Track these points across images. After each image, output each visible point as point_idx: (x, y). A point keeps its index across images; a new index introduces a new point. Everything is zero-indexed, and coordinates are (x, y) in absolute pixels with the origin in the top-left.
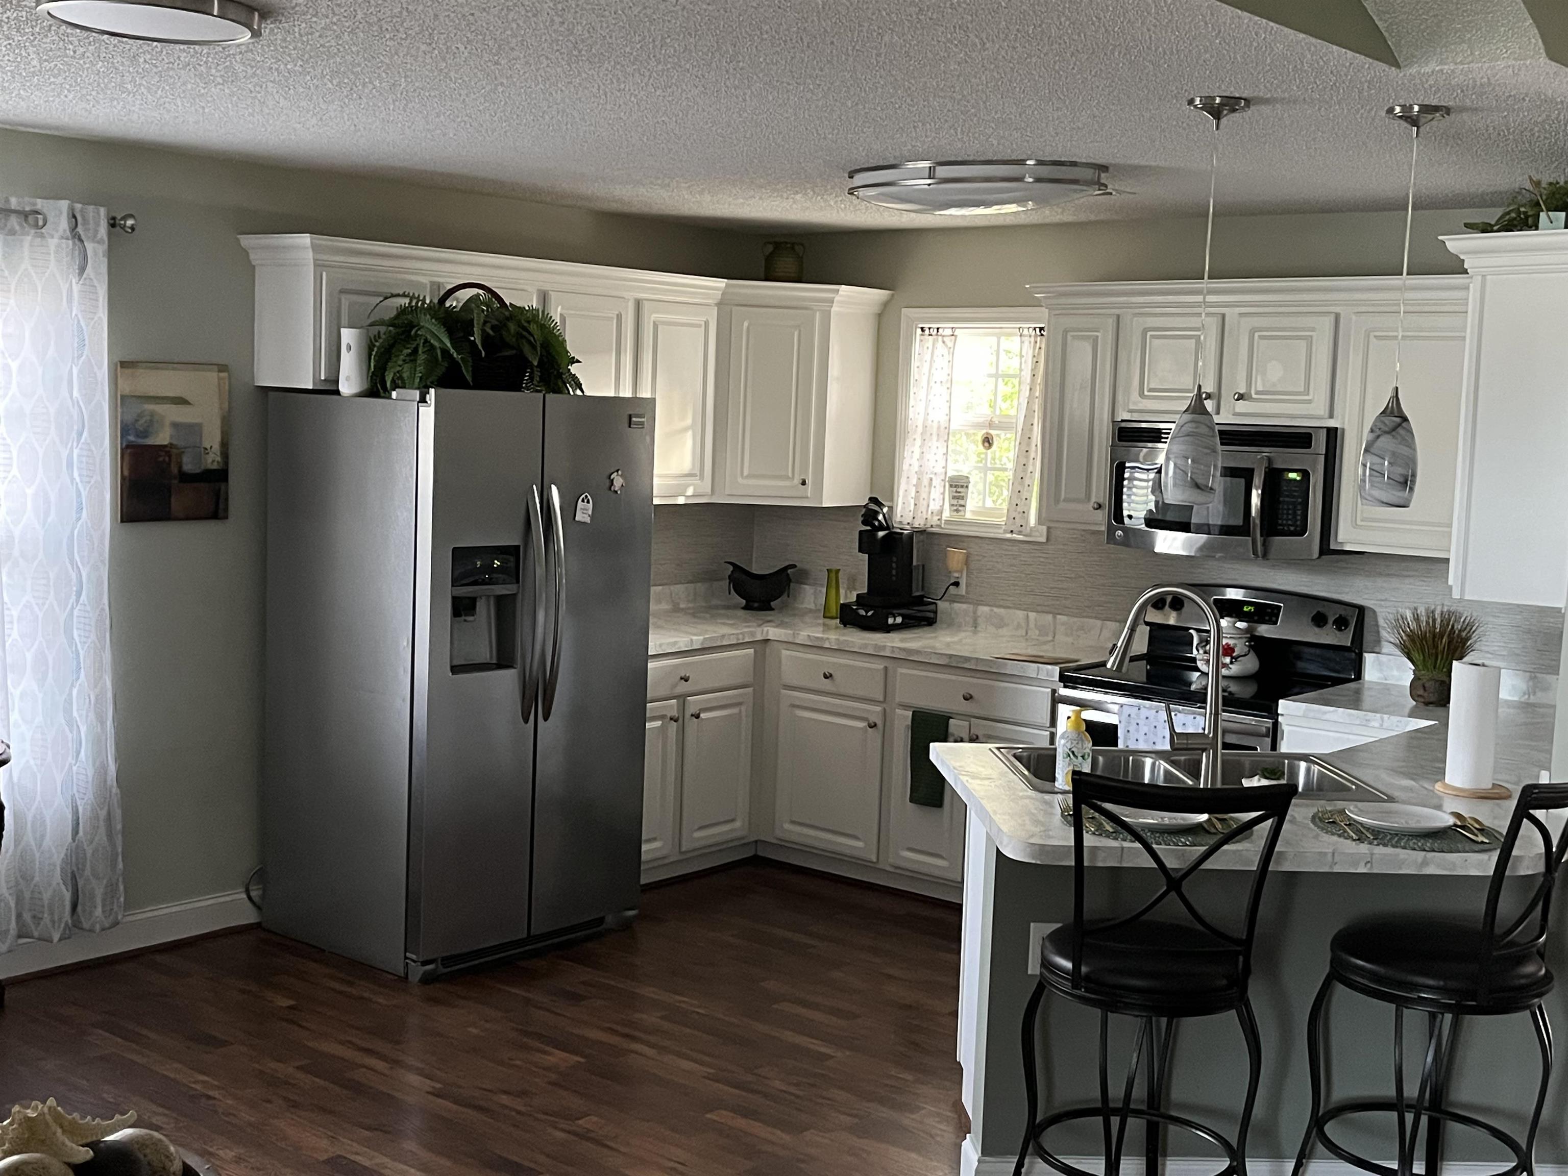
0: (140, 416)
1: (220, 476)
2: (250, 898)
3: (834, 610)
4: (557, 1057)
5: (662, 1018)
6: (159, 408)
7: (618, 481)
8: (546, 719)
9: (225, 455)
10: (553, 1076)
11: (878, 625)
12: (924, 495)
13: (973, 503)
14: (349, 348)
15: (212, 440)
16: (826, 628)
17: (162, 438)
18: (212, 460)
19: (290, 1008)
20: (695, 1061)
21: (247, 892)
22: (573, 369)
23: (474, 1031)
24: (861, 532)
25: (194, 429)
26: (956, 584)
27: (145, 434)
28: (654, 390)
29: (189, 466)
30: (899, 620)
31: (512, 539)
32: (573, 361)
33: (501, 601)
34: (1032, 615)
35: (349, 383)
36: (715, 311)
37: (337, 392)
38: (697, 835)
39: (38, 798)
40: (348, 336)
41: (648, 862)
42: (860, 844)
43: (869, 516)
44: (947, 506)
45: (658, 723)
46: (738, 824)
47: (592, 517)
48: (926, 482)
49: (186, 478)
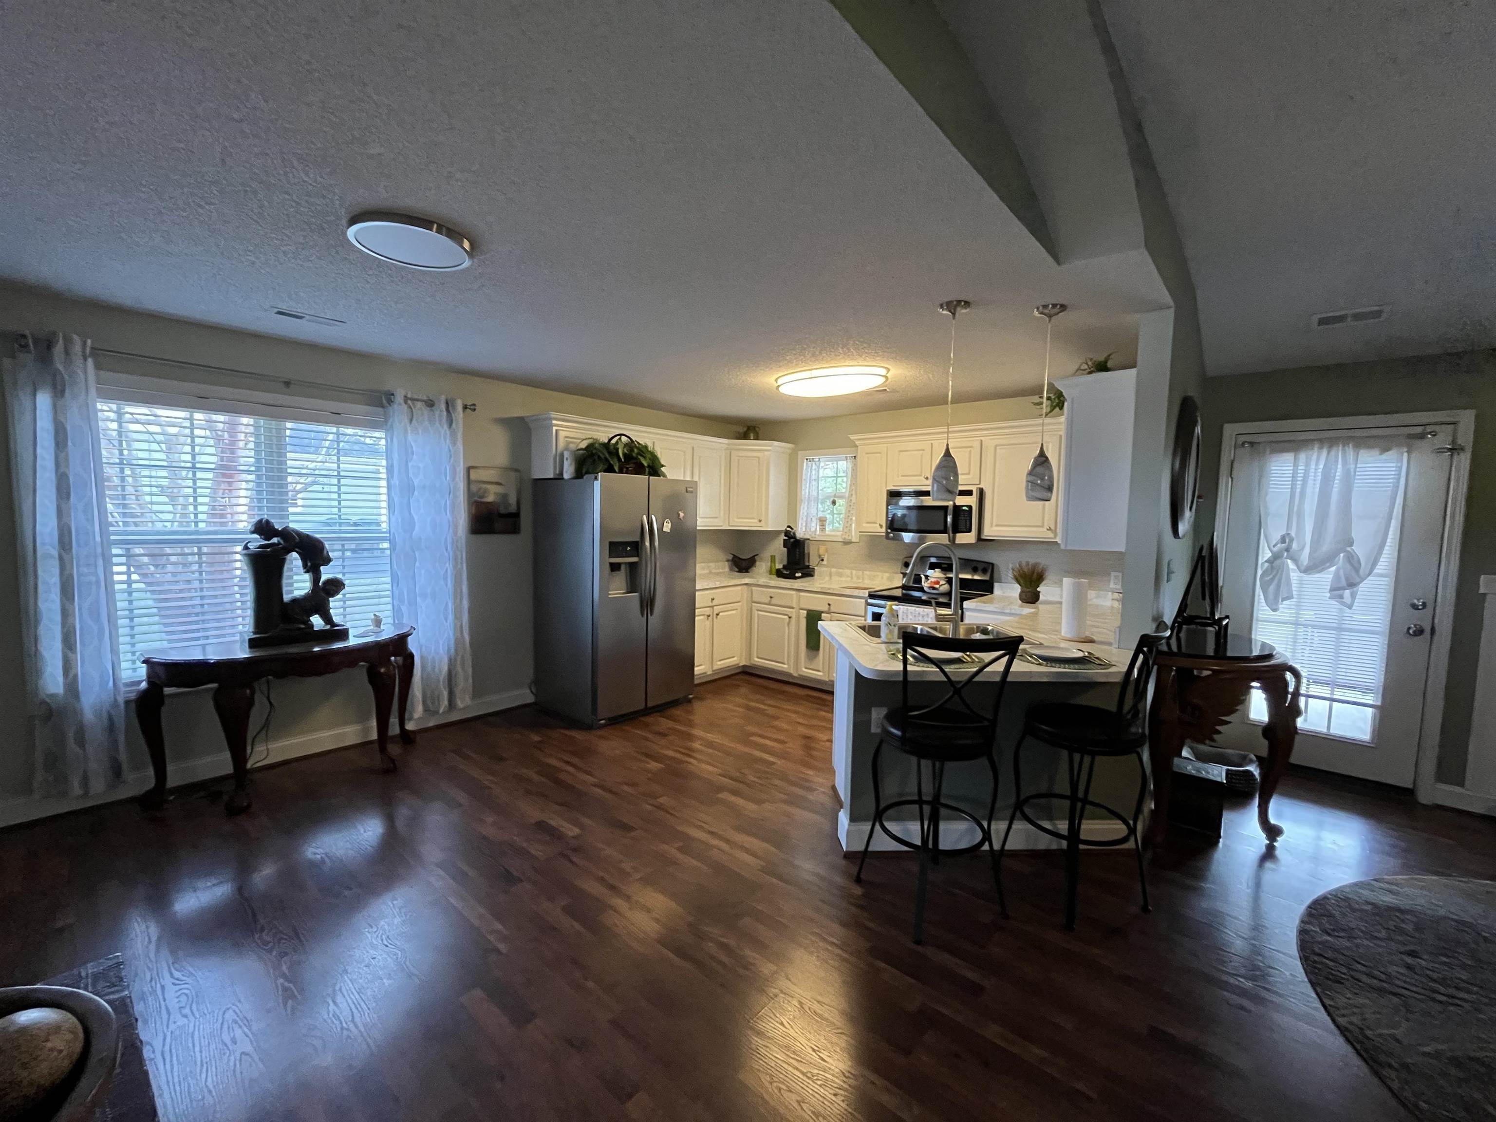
0: (480, 489)
1: (516, 516)
2: (531, 691)
3: (774, 571)
4: (654, 765)
5: (701, 745)
6: (488, 486)
7: (682, 515)
8: (651, 615)
9: (518, 506)
10: (650, 775)
11: (791, 577)
12: (809, 525)
13: (828, 528)
14: (567, 459)
15: (513, 500)
16: (770, 579)
17: (490, 499)
18: (513, 509)
19: (540, 742)
20: (714, 766)
21: (531, 689)
22: (663, 469)
23: (618, 752)
24: (784, 540)
26: (823, 560)
27: (482, 497)
28: (699, 478)
29: (502, 511)
30: (800, 574)
31: (637, 539)
32: (663, 466)
33: (633, 566)
34: (854, 572)
35: (568, 474)
37: (563, 479)
38: (719, 663)
39: (433, 651)
40: (567, 454)
41: (697, 675)
42: (786, 666)
43: (787, 533)
44: (818, 529)
45: (702, 617)
46: (735, 658)
47: (671, 530)
48: (809, 520)
49: (501, 516)
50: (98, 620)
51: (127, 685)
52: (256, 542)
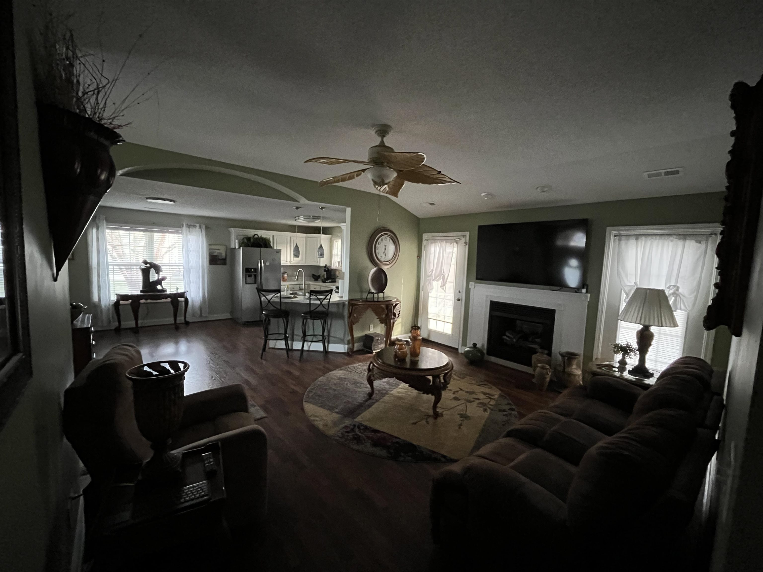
0: (212, 251)
1: (225, 259)
6: (215, 250)
9: (226, 256)
15: (224, 255)
17: (215, 254)
18: (224, 257)
25: (221, 253)
27: (213, 254)
29: (220, 258)
35: (237, 247)
36: (305, 238)
37: (236, 248)
40: (237, 241)
47: (269, 264)
49: (220, 259)
50: (105, 283)
51: (112, 300)
52: (143, 266)
